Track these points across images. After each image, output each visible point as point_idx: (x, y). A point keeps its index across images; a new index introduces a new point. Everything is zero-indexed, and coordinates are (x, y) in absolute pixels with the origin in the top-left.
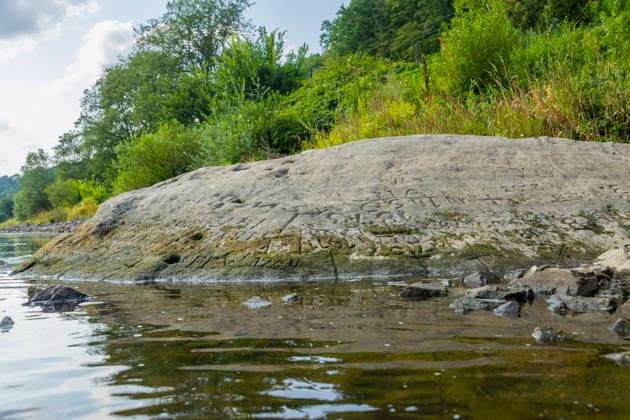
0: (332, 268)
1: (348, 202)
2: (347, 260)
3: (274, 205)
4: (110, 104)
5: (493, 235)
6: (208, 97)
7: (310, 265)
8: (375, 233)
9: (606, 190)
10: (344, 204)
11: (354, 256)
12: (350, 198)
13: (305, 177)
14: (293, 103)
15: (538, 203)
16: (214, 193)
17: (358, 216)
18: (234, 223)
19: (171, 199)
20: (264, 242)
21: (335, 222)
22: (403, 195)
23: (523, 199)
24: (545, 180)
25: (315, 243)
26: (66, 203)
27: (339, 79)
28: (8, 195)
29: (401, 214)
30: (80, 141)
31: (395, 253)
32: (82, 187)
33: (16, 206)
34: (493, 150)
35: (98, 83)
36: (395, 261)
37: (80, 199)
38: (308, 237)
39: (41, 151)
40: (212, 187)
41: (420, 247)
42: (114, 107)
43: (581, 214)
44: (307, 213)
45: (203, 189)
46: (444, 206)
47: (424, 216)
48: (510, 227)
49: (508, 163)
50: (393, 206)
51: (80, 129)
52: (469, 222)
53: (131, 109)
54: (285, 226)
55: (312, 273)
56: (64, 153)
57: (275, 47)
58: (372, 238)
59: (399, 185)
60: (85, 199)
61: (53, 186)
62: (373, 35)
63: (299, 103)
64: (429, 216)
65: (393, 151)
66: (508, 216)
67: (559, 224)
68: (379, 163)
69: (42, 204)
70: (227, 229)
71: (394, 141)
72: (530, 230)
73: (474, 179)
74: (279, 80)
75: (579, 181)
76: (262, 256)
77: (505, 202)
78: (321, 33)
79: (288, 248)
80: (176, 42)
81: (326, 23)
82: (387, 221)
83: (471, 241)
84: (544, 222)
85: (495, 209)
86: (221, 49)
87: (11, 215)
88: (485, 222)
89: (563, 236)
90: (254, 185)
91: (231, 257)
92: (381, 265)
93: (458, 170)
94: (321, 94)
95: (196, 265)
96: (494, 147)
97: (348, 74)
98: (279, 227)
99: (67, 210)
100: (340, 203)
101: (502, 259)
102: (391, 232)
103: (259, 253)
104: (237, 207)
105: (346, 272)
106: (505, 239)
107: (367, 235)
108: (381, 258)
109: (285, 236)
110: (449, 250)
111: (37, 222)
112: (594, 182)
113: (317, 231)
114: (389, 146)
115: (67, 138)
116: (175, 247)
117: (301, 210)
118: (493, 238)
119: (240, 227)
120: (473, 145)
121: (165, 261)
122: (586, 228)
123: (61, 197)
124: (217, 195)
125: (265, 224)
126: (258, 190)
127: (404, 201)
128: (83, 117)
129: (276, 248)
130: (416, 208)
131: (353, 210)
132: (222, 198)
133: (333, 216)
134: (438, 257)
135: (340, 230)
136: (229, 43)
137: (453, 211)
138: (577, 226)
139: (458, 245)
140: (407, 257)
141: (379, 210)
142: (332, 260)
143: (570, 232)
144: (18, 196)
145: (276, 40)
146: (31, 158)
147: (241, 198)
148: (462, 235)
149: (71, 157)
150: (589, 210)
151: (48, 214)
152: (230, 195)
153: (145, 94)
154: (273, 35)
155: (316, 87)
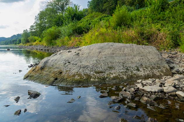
0: (87, 83)
1: (91, 64)
2: (90, 80)
3: (76, 64)
4: (41, 19)
5: (119, 73)
6: (63, 20)
7: (83, 82)
8: (96, 73)
9: (141, 60)
10: (90, 64)
11: (92, 80)
12: (91, 63)
13: (83, 55)
14: (81, 22)
15: (128, 63)
16: (64, 59)
17: (93, 68)
18: (68, 69)
19: (56, 60)
20: (74, 76)
21: (88, 70)
22: (102, 62)
23: (125, 63)
24: (130, 57)
25: (84, 76)
26: (33, 41)
27: (91, 18)
28: (20, 38)
29: (101, 67)
30: (35, 27)
31: (100, 79)
32: (36, 38)
33: (22, 41)
34: (121, 48)
35: (38, 15)
36: (99, 81)
37: (36, 41)
38: (83, 74)
39: (26, 30)
40: (64, 57)
41: (105, 77)
42: (42, 20)
43: (136, 67)
44: (83, 67)
45: (62, 58)
46: (110, 65)
47: (106, 68)
48: (122, 71)
49: (123, 52)
50: (100, 65)
51: (35, 25)
52: (114, 69)
53: (46, 21)
54: (78, 71)
55: (83, 84)
56: (32, 30)
57: (78, 9)
58: (95, 74)
59: (101, 59)
60: (37, 41)
61: (29, 38)
62: (99, 5)
63: (83, 23)
64: (107, 68)
65: (101, 48)
66: (122, 67)
67: (132, 69)
68: (98, 52)
69: (27, 41)
70: (67, 71)
71: (101, 45)
72: (126, 71)
73: (116, 57)
74: (78, 16)
75: (137, 57)
76: (74, 80)
77: (122, 63)
78: (88, 4)
79: (79, 78)
80: (55, 6)
81: (89, 2)
82: (99, 69)
83: (114, 75)
84: (129, 68)
85: (120, 65)
86: (65, 8)
87: (21, 43)
88: (118, 69)
89: (132, 72)
90: (72, 58)
91: (68, 79)
92: (97, 82)
93: (113, 54)
94: (87, 21)
95: (61, 81)
96: (121, 47)
97: (93, 17)
98: (77, 71)
99: (33, 43)
100: (89, 64)
101: (120, 80)
102: (99, 73)
103: (73, 79)
104: (69, 64)
105: (90, 84)
106: (121, 74)
107: (94, 74)
108: (97, 80)
109: (78, 74)
110: (110, 77)
111: (27, 45)
112: (139, 58)
113: (85, 73)
114: (100, 46)
115: (32, 26)
116: (56, 76)
117: (82, 66)
118: (119, 74)
119: (69, 71)
120: (117, 46)
121: (55, 80)
122: (136, 70)
123: (31, 40)
124: (65, 60)
125: (74, 70)
126: (73, 59)
127: (102, 64)
128: (35, 22)
129: (76, 78)
130: (104, 66)
131: (92, 66)
132: (66, 61)
133: (88, 68)
134: (108, 79)
135: (89, 72)
136: (67, 6)
137: (111, 66)
138: (135, 70)
139: (112, 76)
140: (102, 79)
141: (97, 66)
142: (87, 81)
143: (133, 71)
144: (22, 39)
145: (78, 7)
146: (24, 31)
147: (70, 62)
148: (113, 73)
149: (33, 31)
150: (138, 65)
151: (29, 44)
152: (68, 60)
153: (49, 18)
154: (77, 6)
155: (87, 19)
